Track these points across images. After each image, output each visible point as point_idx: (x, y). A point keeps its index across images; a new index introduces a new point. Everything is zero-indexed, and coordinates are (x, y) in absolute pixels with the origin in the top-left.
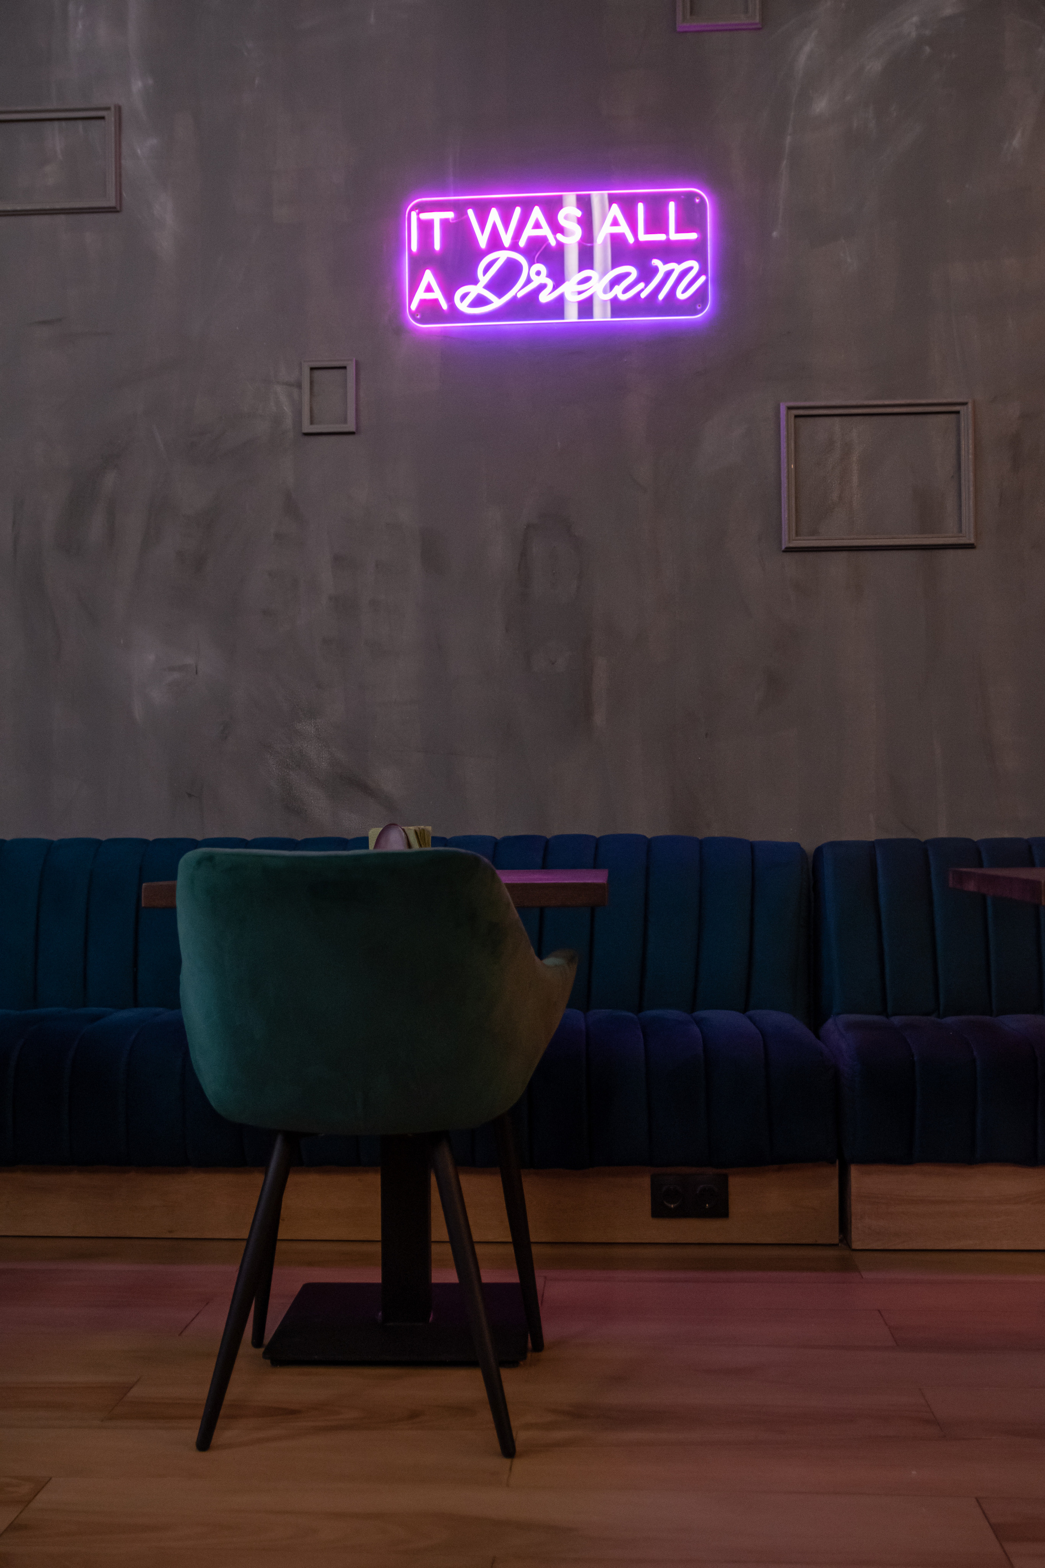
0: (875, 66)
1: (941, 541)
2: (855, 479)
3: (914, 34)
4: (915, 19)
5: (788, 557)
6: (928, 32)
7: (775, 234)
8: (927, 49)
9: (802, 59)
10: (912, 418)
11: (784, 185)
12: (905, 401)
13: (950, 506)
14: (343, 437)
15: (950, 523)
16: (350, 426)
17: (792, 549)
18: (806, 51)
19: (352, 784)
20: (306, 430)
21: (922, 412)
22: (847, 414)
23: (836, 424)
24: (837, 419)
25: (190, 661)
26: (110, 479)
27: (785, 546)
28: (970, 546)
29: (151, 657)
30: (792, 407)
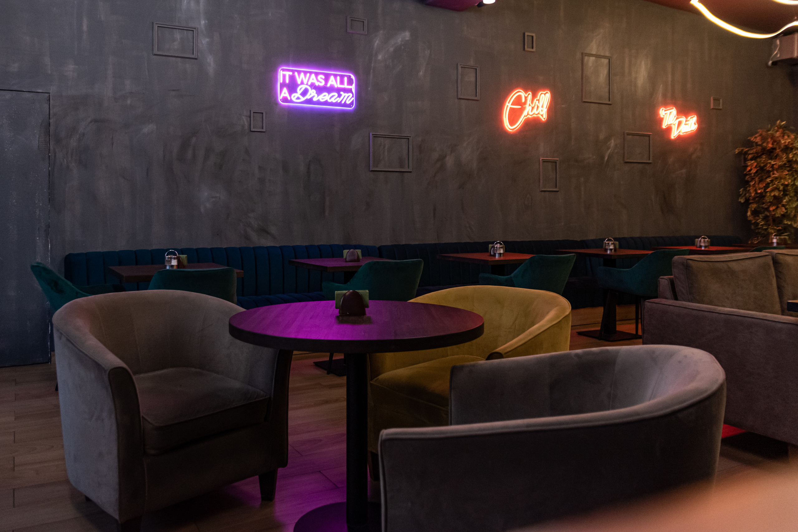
0: (392, 49)
1: (404, 170)
2: (386, 153)
3: (400, 43)
4: (400, 39)
5: (371, 173)
6: (403, 43)
7: (369, 89)
8: (403, 47)
9: (376, 44)
10: (398, 139)
11: (371, 76)
12: (397, 135)
13: (407, 162)
14: (262, 133)
15: (406, 166)
16: (264, 130)
17: (372, 171)
18: (377, 43)
19: (263, 231)
20: (252, 130)
21: (401, 138)
22: (385, 137)
23: (382, 139)
24: (382, 138)
25: (218, 195)
26: (194, 140)
27: (371, 170)
28: (411, 172)
29: (206, 194)
30: (373, 134)
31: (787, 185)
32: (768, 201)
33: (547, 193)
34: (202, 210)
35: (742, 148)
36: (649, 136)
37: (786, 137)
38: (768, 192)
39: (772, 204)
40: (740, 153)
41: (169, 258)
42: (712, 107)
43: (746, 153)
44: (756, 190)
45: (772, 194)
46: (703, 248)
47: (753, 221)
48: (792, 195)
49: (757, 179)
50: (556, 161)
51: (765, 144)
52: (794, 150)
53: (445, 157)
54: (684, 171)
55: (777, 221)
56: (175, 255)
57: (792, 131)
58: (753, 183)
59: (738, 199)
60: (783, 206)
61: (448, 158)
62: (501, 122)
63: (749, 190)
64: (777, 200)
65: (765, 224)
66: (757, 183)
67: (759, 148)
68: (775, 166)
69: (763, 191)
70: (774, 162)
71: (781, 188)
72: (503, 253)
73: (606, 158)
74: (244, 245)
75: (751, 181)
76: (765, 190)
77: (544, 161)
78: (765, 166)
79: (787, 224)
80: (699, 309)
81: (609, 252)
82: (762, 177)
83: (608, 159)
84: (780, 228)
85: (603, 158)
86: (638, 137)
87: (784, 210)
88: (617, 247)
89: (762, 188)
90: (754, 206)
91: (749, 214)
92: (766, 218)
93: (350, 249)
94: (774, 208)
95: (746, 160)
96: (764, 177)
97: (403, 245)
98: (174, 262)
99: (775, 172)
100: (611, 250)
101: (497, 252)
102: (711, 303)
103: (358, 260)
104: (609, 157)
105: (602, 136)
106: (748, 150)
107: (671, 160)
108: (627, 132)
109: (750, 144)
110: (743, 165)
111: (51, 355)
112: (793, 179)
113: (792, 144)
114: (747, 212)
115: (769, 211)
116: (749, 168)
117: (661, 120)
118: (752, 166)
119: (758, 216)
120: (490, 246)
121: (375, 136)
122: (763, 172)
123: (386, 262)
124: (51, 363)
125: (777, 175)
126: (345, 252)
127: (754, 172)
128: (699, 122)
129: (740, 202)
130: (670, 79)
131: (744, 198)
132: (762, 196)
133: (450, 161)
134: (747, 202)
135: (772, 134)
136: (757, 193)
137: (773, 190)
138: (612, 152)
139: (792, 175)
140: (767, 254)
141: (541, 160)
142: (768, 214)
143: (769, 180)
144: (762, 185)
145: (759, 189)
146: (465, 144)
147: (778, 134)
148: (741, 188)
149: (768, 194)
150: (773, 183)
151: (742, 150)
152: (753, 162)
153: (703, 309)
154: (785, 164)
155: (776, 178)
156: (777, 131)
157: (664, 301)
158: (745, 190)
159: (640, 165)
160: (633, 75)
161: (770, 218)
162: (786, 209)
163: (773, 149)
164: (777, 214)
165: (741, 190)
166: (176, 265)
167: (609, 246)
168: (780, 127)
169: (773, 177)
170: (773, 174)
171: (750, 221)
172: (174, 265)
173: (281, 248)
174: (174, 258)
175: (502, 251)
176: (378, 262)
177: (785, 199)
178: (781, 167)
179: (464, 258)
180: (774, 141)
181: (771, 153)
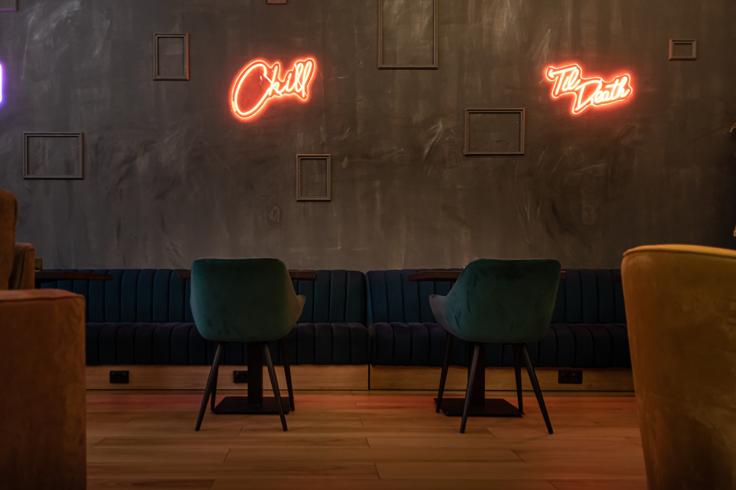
0: (54, 25)
1: (74, 177)
2: (47, 157)
3: (65, 16)
4: (66, 11)
5: (25, 181)
6: (70, 15)
7: (22, 78)
8: (70, 21)
9: (30, 22)
10: (65, 138)
11: (25, 62)
12: (61, 133)
13: (78, 166)
17: (26, 179)
18: (32, 19)
21: (68, 136)
22: (44, 136)
24: (41, 138)
27: (24, 178)
30: (27, 134)
33: (310, 204)
36: (519, 113)
42: (671, 56)
50: (325, 158)
53: (135, 158)
54: (601, 166)
61: (138, 160)
62: (228, 107)
77: (304, 158)
83: (429, 152)
86: (495, 116)
104: (433, 149)
105: (417, 118)
107: (569, 149)
108: (472, 109)
117: (548, 87)
121: (31, 136)
130: (569, 17)
133: (142, 163)
138: (438, 140)
141: (297, 157)
146: (166, 140)
159: (500, 159)
160: (486, 19)
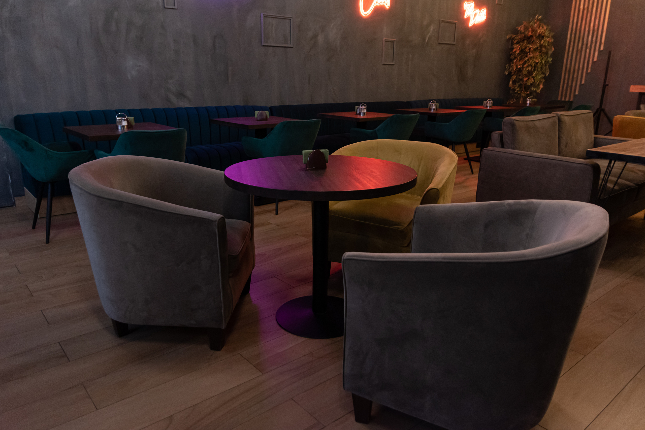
1: (288, 46)
2: (274, 31)
10: (283, 19)
12: (281, 16)
13: (289, 38)
14: (174, 10)
15: (289, 42)
16: (176, 7)
17: (264, 46)
19: (181, 95)
20: (166, 7)
21: (285, 18)
22: (272, 17)
23: (271, 19)
25: (141, 64)
26: (116, 14)
27: (262, 45)
28: (292, 47)
29: (131, 63)
30: (263, 15)
31: (537, 63)
32: (524, 74)
33: (387, 66)
34: (129, 77)
35: (511, 35)
36: (455, 24)
37: (541, 28)
38: (524, 67)
39: (526, 76)
40: (510, 38)
41: (119, 120)
42: (497, 3)
43: (513, 39)
44: (517, 66)
45: (527, 69)
46: (488, 108)
47: (512, 88)
48: (539, 70)
49: (519, 58)
50: (394, 41)
51: (527, 33)
52: (545, 37)
53: (317, 36)
54: (474, 51)
55: (527, 88)
56: (124, 116)
57: (545, 24)
58: (516, 60)
59: (504, 72)
60: (533, 77)
61: (319, 37)
63: (512, 66)
64: (530, 73)
65: (520, 90)
66: (518, 61)
67: (523, 35)
68: (531, 49)
69: (521, 66)
70: (531, 46)
71: (533, 65)
72: (366, 113)
73: (427, 40)
74: (166, 106)
75: (514, 60)
76: (523, 66)
77: (386, 41)
78: (526, 48)
79: (533, 90)
80: (521, 154)
81: (432, 111)
82: (522, 56)
83: (428, 41)
84: (528, 93)
85: (424, 39)
86: (448, 24)
87: (533, 80)
88: (438, 107)
89: (521, 65)
90: (514, 77)
91: (511, 82)
92: (520, 86)
93: (260, 110)
94: (527, 79)
95: (512, 44)
96: (523, 57)
97: (287, 106)
98: (125, 123)
99: (531, 53)
100: (434, 109)
101: (362, 111)
102: (524, 150)
103: (266, 119)
104: (429, 39)
105: (425, 23)
106: (515, 37)
107: (467, 42)
108: (443, 20)
109: (516, 32)
110: (510, 47)
111: (14, 199)
112: (541, 58)
113: (544, 33)
114: (510, 81)
115: (523, 81)
116: (515, 50)
117: (464, 12)
118: (517, 48)
119: (515, 84)
120: (356, 107)
121: (266, 17)
122: (523, 52)
123: (297, 121)
124: (15, 206)
125: (531, 55)
126: (256, 113)
127: (518, 52)
128: (488, 14)
129: (505, 74)
131: (508, 71)
132: (520, 70)
133: (321, 39)
134: (510, 75)
135: (532, 25)
136: (517, 68)
137: (528, 66)
138: (431, 35)
139: (541, 56)
140: (555, 115)
141: (384, 40)
142: (522, 83)
143: (526, 59)
144: (521, 63)
145: (519, 65)
146: (332, 26)
147: (536, 25)
148: (507, 64)
149: (525, 69)
150: (529, 61)
151: (511, 36)
152: (517, 45)
153: (524, 155)
154: (537, 48)
155: (531, 58)
156: (536, 23)
157: (496, 149)
158: (510, 65)
159: (448, 46)
161: (523, 86)
162: (534, 80)
163: (532, 36)
164: (528, 83)
165: (507, 66)
166: (126, 126)
167: (433, 107)
168: (538, 20)
169: (529, 57)
170: (529, 55)
171: (510, 88)
172: (125, 126)
173: (197, 109)
174: (125, 120)
175: (365, 111)
176: (290, 122)
177: (534, 73)
178: (535, 50)
179: (337, 117)
180: (534, 31)
181: (529, 39)
